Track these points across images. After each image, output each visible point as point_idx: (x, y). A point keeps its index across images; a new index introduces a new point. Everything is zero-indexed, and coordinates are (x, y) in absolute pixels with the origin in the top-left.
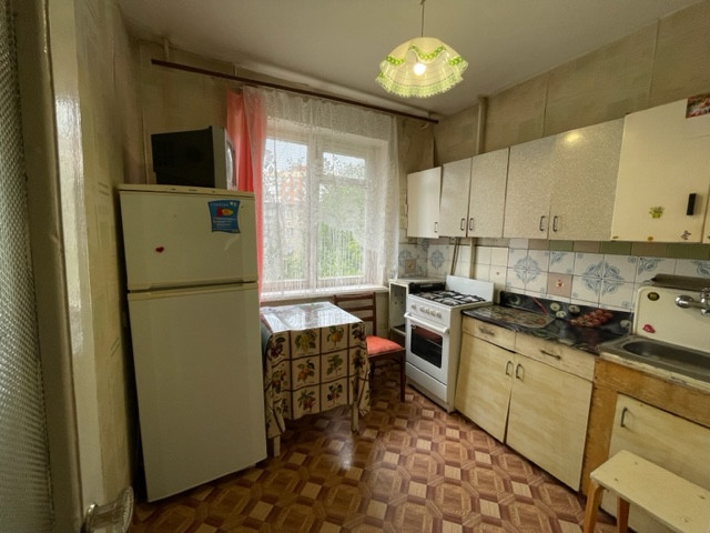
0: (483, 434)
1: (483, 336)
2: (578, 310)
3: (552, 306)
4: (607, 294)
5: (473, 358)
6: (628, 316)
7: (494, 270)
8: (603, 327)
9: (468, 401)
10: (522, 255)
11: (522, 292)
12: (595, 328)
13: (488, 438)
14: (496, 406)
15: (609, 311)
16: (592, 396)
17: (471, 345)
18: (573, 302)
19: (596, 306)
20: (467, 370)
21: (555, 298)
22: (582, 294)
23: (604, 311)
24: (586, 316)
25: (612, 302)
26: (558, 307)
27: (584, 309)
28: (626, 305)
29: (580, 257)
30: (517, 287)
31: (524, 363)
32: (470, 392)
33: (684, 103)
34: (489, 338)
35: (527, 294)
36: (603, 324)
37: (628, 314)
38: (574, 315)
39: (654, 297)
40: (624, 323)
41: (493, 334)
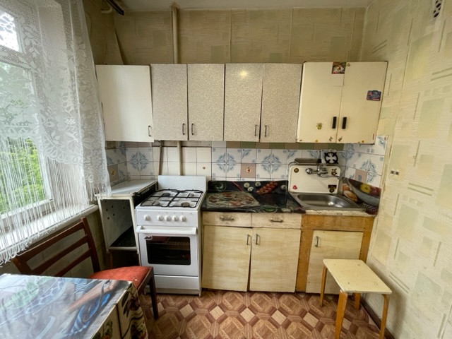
0: (230, 294)
1: (224, 223)
2: (260, 184)
3: (245, 185)
4: (274, 172)
5: (216, 243)
6: (286, 183)
7: (200, 166)
8: (273, 192)
9: (215, 277)
10: (222, 152)
11: (224, 179)
12: (269, 193)
13: (235, 294)
14: (240, 270)
15: (276, 182)
16: (301, 237)
17: (214, 234)
18: (257, 180)
19: (269, 180)
20: (212, 254)
21: (246, 180)
22: (262, 175)
23: (274, 182)
24: (264, 187)
25: (276, 176)
26: (248, 185)
27: (264, 183)
28: (283, 177)
29: (259, 151)
30: (221, 176)
31: (260, 232)
32: (216, 268)
33: (331, 64)
34: (230, 223)
35: (228, 180)
36: (273, 189)
37: (285, 181)
38: (258, 188)
39: (296, 171)
40: (283, 187)
41: (233, 220)
